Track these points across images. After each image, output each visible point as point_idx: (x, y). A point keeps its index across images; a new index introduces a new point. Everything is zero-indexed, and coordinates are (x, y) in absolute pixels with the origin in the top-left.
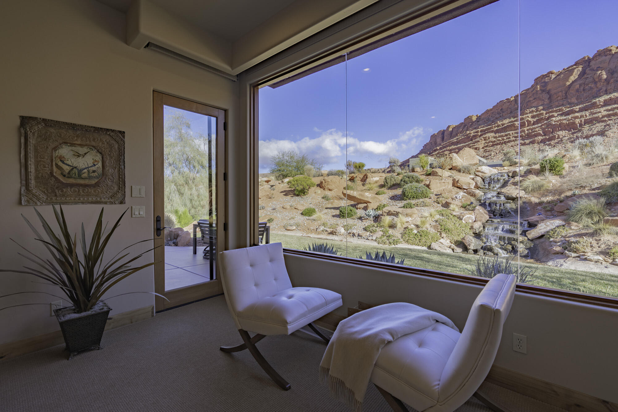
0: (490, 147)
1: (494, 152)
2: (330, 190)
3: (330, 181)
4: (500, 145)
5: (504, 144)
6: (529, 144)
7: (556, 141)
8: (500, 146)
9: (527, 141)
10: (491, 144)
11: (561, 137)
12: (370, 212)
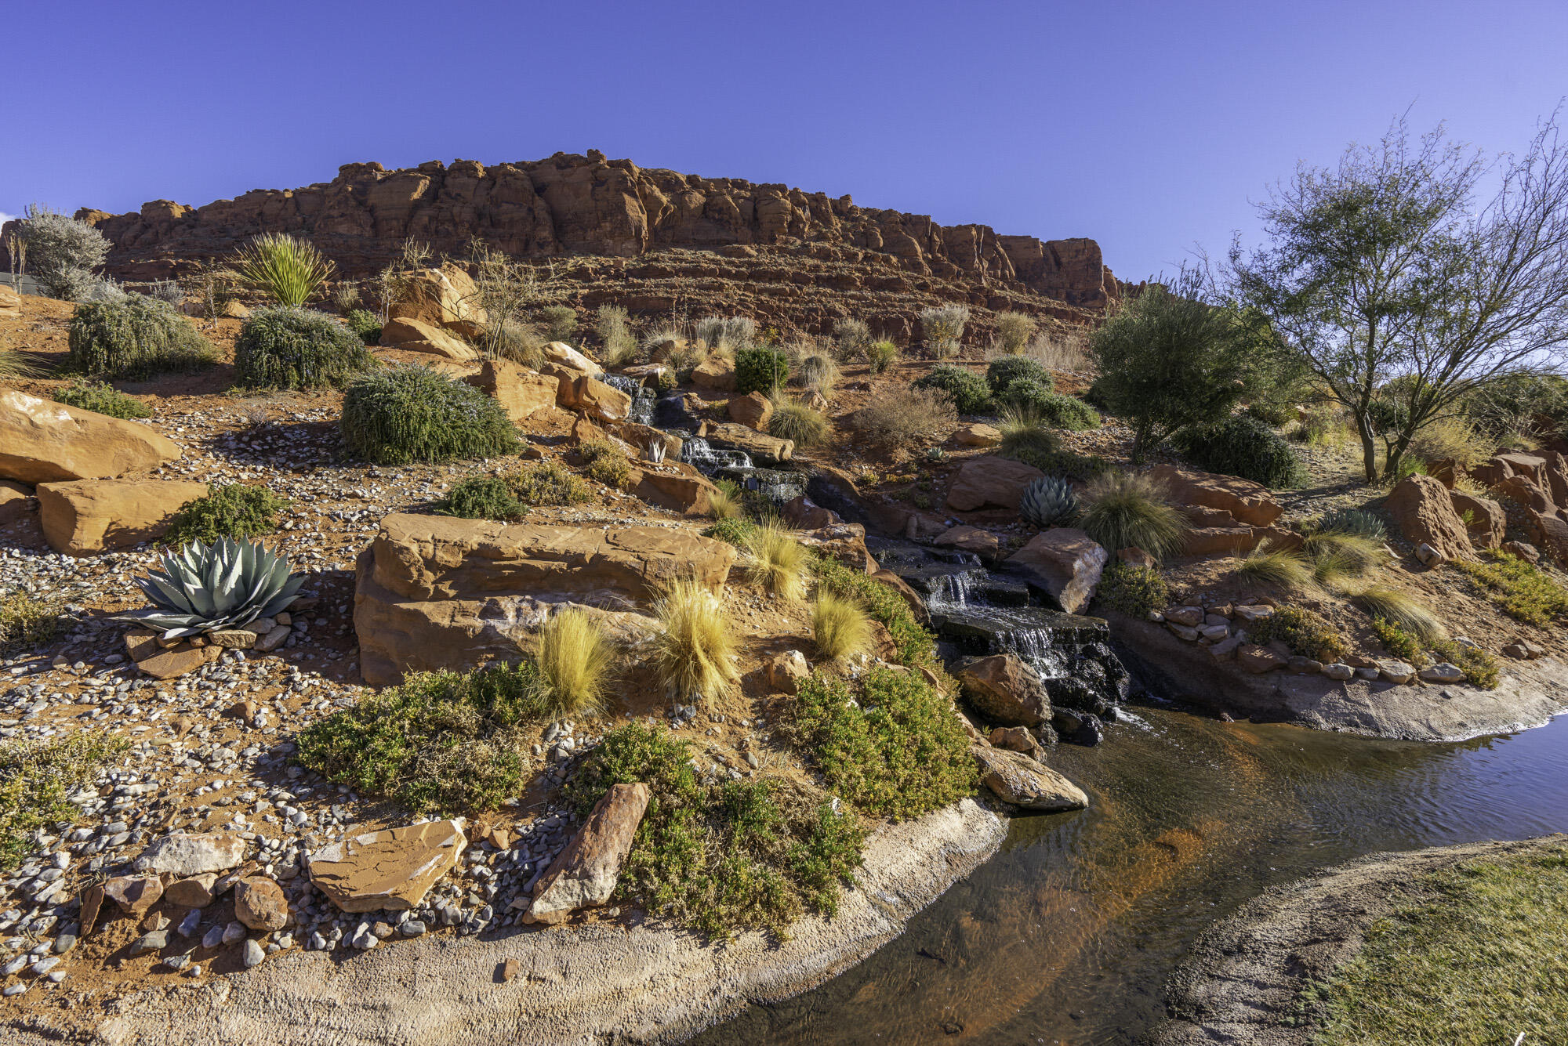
12: (205, 573)
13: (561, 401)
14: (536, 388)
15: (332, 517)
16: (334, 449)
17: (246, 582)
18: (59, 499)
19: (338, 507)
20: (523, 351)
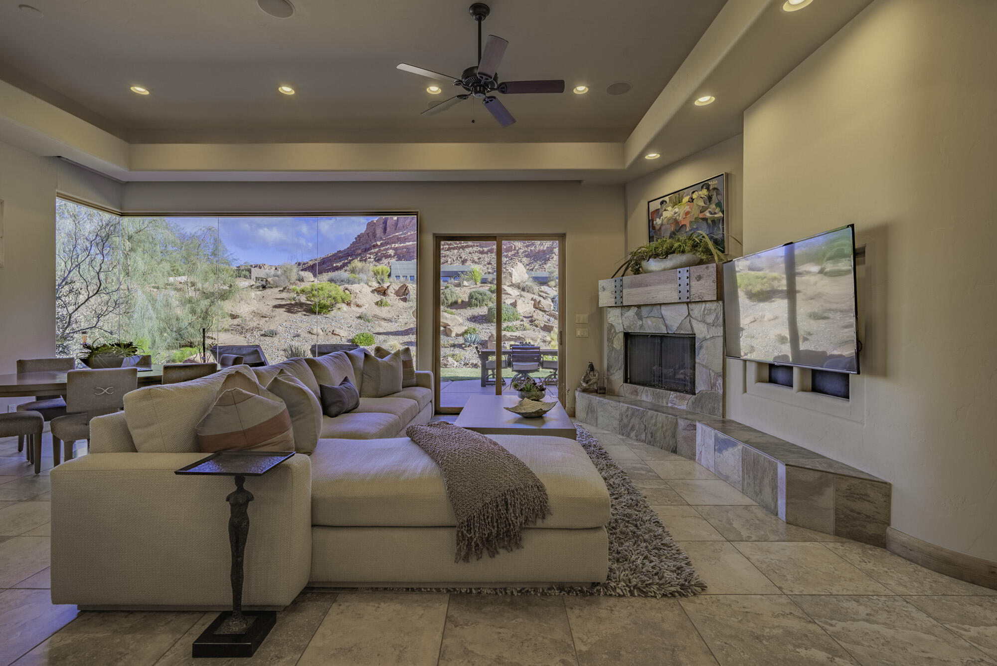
0: (445, 251)
1: (450, 258)
2: (358, 306)
3: (358, 292)
4: (457, 249)
5: (461, 250)
6: (487, 253)
7: (513, 253)
8: (457, 251)
9: (486, 249)
10: (447, 246)
11: (517, 248)
12: (471, 338)
13: (535, 306)
14: (527, 304)
15: (485, 332)
16: (486, 320)
17: (475, 340)
18: (449, 329)
19: (486, 331)
20: (533, 290)
